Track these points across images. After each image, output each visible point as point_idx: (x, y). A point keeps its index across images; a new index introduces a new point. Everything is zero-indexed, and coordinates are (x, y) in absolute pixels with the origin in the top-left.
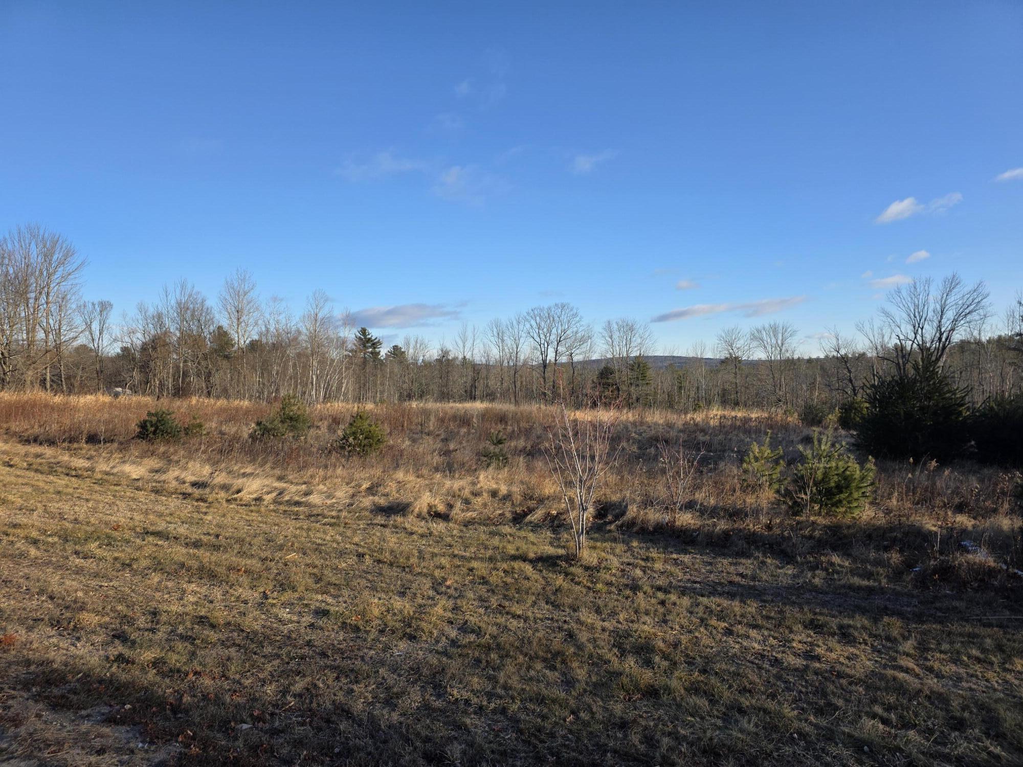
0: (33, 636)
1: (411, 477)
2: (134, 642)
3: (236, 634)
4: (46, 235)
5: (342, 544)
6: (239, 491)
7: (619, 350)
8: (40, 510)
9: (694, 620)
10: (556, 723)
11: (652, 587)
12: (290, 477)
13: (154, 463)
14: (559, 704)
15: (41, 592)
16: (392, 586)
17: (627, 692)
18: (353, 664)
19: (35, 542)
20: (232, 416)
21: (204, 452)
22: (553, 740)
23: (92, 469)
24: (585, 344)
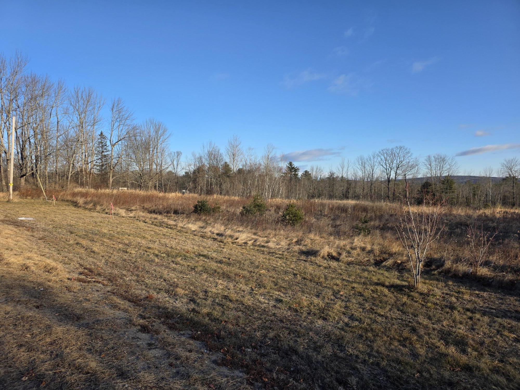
0: (159, 296)
1: (317, 238)
2: (198, 304)
3: (241, 306)
4: (156, 123)
5: (285, 268)
6: (237, 239)
7: (436, 172)
8: (158, 242)
9: (493, 330)
10: (409, 376)
11: (463, 308)
12: (259, 234)
13: (200, 224)
14: (410, 366)
15: (161, 277)
16: (312, 292)
17: (452, 365)
18: (296, 328)
19: (157, 256)
20: (232, 204)
21: (222, 220)
22: (408, 385)
23: (176, 225)
24: (414, 169)
